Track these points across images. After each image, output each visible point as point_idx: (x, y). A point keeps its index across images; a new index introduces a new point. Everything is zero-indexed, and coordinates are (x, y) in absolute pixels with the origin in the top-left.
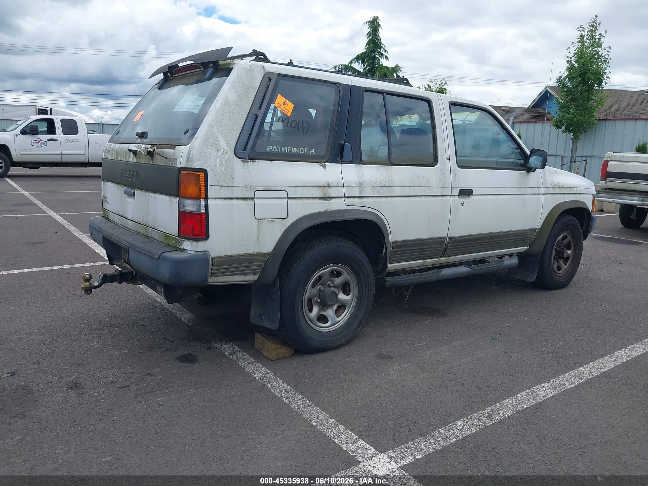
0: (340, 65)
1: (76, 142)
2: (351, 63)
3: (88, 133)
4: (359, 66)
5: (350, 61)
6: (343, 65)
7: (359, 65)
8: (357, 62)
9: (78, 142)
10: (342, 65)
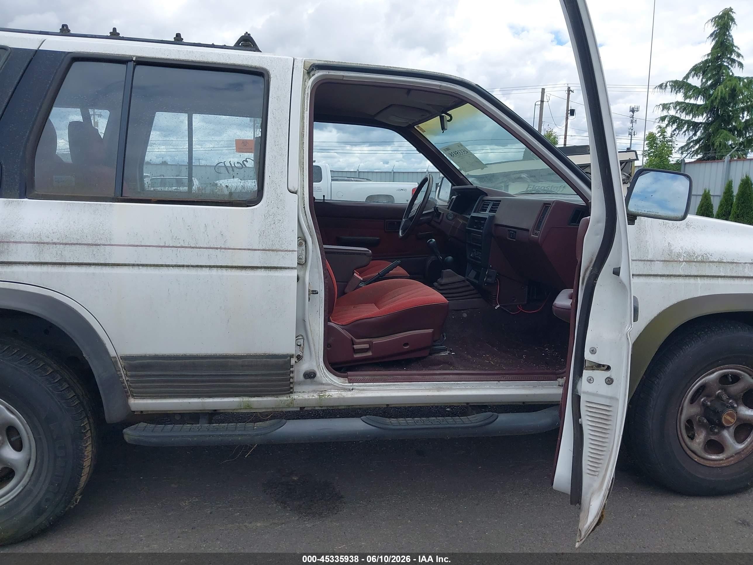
0: (668, 82)
1: (319, 190)
2: (687, 77)
3: (332, 180)
4: (696, 81)
5: (685, 75)
6: (672, 81)
7: (698, 79)
8: (695, 75)
9: (320, 190)
10: (670, 82)
